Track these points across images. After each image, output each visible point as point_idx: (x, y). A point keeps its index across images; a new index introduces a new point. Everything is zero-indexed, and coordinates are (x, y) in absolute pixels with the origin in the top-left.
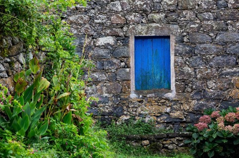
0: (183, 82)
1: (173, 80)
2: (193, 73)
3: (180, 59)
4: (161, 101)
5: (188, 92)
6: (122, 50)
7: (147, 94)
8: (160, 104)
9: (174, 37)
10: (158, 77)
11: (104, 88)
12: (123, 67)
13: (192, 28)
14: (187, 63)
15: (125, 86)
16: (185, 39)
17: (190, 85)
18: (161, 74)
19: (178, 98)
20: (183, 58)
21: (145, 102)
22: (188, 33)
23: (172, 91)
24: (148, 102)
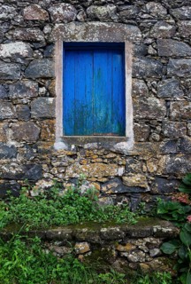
0: (146, 123)
1: (129, 119)
2: (164, 108)
3: (141, 84)
4: (108, 156)
5: (155, 140)
6: (41, 66)
7: (84, 143)
8: (106, 161)
9: (132, 46)
10: (101, 114)
11: (10, 132)
12: (42, 96)
13: (162, 31)
14: (154, 90)
15: (45, 129)
16: (151, 50)
17: (159, 128)
18: (107, 109)
19: (138, 151)
20: (146, 82)
21: (80, 156)
22: (156, 39)
23: (128, 138)
24: (86, 157)
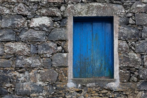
0: (128, 70)
1: (116, 67)
2: (140, 60)
3: (124, 44)
4: (102, 92)
5: (133, 81)
6: (59, 33)
7: (87, 83)
8: (101, 95)
9: (118, 18)
10: (98, 64)
11: (38, 76)
12: (59, 52)
13: (139, 8)
14: (133, 48)
15: (61, 74)
16: (131, 21)
17: (136, 73)
18: (102, 61)
19: (123, 89)
20: (128, 43)
21: (84, 92)
22: (134, 14)
23: (115, 80)
24: (88, 92)
